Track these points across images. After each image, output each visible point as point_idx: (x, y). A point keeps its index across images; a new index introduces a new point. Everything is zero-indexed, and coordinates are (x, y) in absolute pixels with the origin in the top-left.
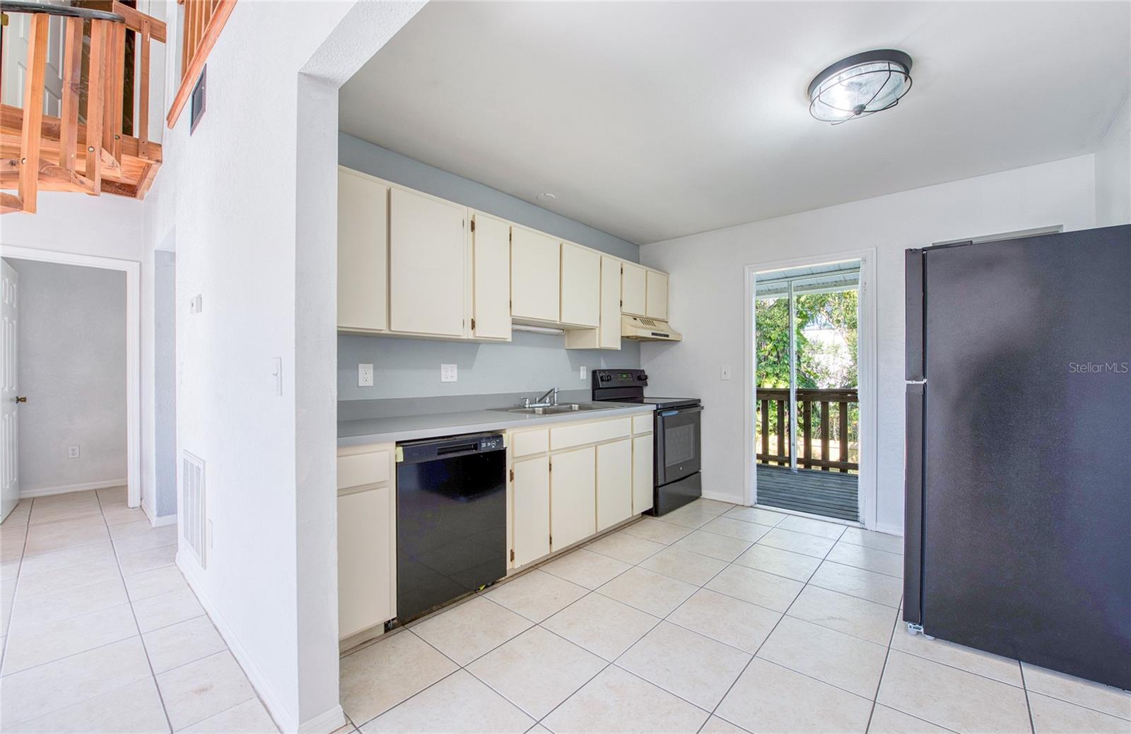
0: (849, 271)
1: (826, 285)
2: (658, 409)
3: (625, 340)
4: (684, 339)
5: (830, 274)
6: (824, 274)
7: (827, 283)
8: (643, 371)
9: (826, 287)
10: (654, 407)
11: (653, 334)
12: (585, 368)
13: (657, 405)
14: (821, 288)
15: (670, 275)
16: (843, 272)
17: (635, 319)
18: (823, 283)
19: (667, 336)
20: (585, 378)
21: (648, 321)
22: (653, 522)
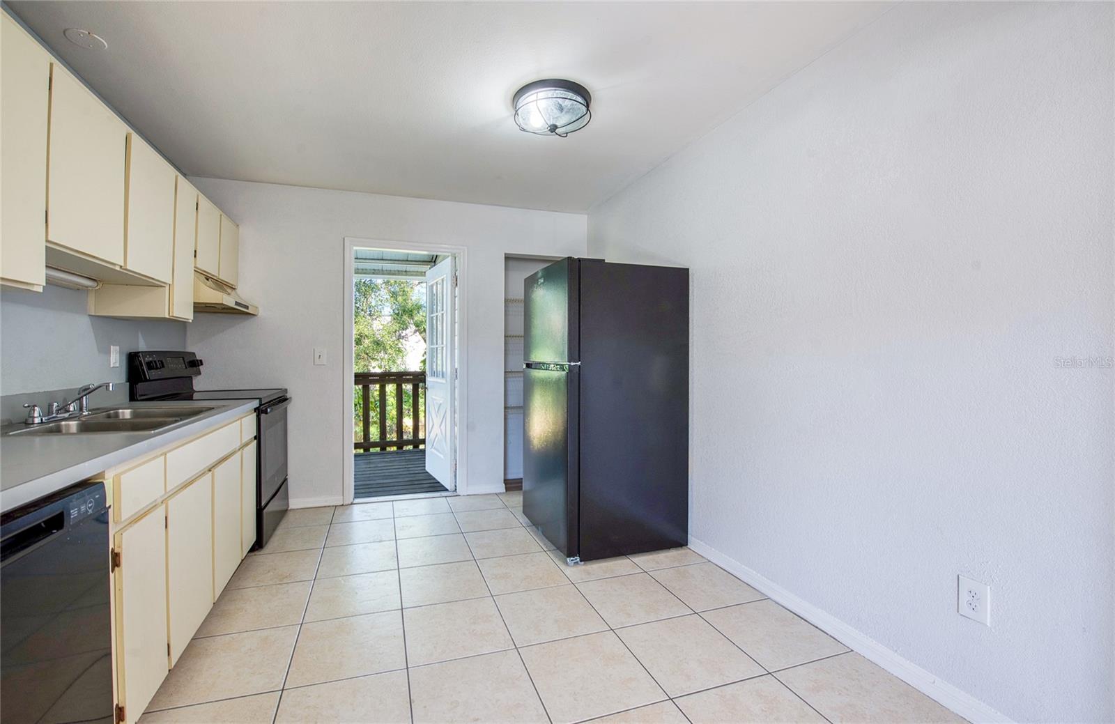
0: (390, 262)
1: (364, 271)
2: (261, 405)
3: (201, 309)
4: (261, 313)
5: (373, 261)
6: (367, 261)
7: (366, 270)
8: (194, 354)
9: (365, 273)
10: (256, 404)
11: (237, 303)
12: (118, 348)
13: (260, 399)
14: (361, 273)
15: (241, 228)
16: (384, 262)
17: (208, 280)
18: (362, 269)
19: (247, 307)
20: (117, 365)
21: (221, 285)
22: (262, 556)
